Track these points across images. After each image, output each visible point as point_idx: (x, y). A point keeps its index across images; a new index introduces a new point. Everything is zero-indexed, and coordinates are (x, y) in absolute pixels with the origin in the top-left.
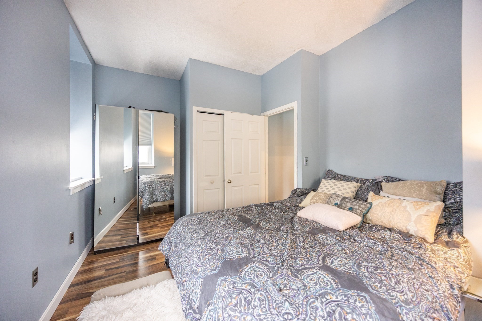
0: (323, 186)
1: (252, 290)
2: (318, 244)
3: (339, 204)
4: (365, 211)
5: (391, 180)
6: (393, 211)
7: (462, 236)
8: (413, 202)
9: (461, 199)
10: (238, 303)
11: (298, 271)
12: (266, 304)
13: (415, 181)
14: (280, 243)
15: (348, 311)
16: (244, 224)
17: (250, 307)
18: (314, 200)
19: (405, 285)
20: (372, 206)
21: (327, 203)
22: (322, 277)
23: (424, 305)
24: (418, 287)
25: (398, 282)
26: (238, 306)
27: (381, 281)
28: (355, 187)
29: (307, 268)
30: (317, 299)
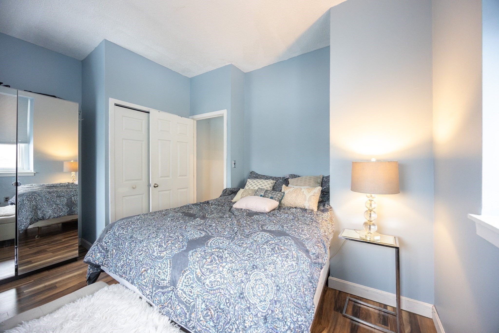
0: (249, 184)
1: (220, 250)
2: (255, 221)
3: (263, 195)
4: (280, 198)
5: (294, 176)
6: (297, 196)
7: (329, 205)
8: (307, 188)
9: (329, 186)
10: (212, 260)
11: (248, 235)
12: (234, 254)
13: (307, 176)
14: (228, 224)
15: (282, 245)
16: (190, 218)
17: (223, 259)
18: (244, 195)
19: (306, 231)
20: (285, 194)
21: (255, 195)
22: (264, 235)
23: (314, 240)
24: (311, 232)
25: (302, 231)
26: (214, 261)
27: (295, 231)
28: (272, 184)
29: (253, 233)
30: (264, 245)
